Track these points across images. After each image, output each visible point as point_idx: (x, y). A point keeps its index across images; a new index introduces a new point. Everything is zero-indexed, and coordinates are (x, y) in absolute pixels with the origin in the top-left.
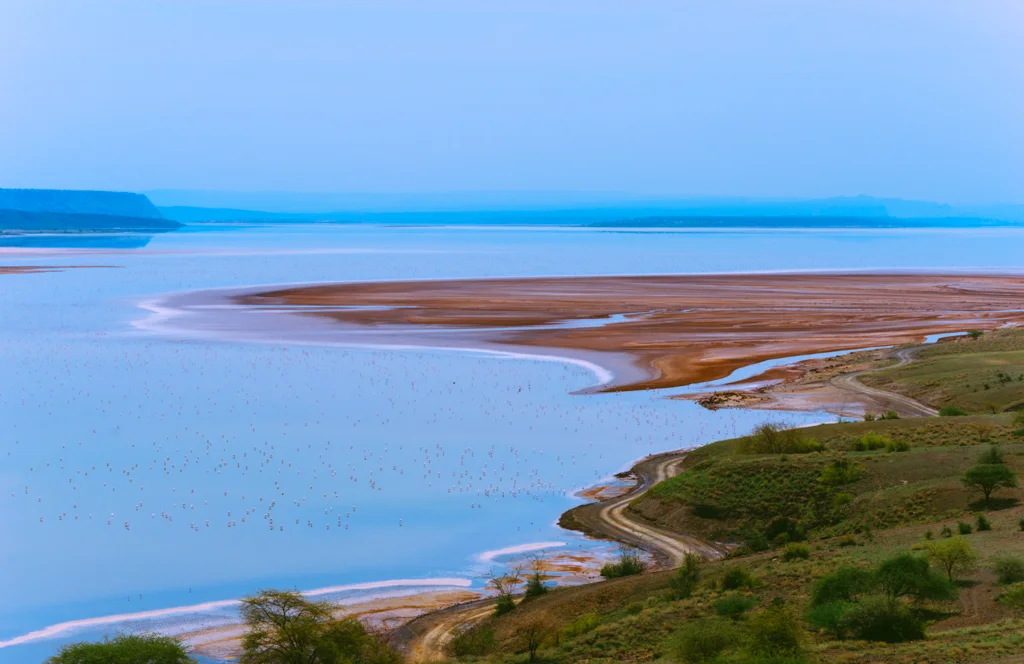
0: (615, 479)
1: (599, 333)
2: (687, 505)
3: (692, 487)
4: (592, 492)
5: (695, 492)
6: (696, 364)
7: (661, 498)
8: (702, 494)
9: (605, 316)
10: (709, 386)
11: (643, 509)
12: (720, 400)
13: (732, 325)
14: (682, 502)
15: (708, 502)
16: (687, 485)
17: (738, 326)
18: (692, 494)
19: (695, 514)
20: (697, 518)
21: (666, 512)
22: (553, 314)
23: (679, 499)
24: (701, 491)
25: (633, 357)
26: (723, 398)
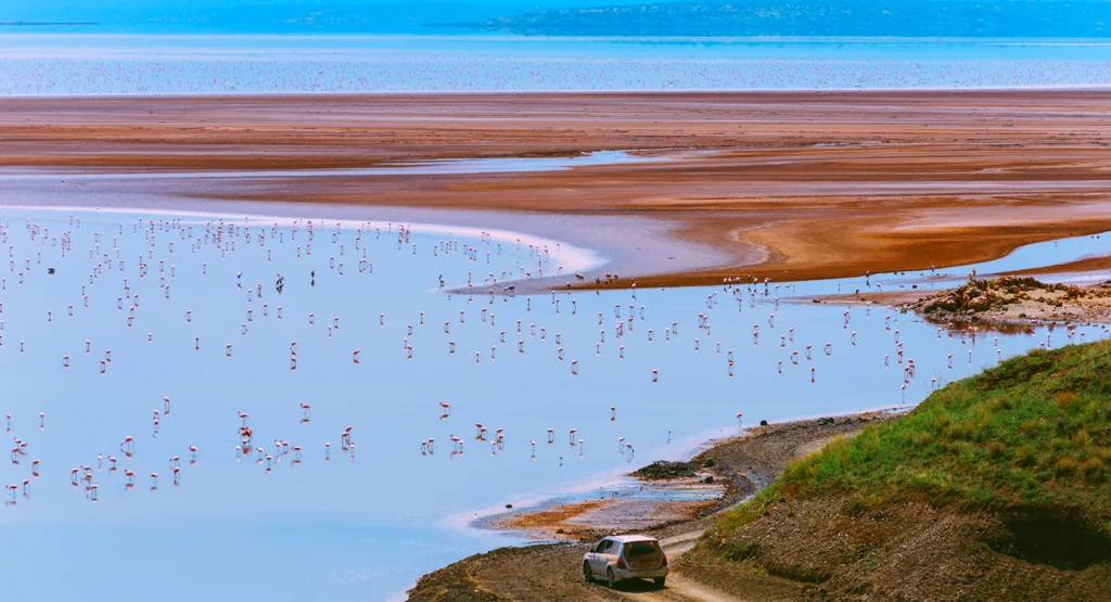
0: (635, 483)
1: (548, 181)
2: (962, 511)
3: (979, 441)
4: (545, 518)
5: (997, 455)
6: (885, 236)
7: (849, 491)
8: (1028, 462)
9: (574, 153)
10: (938, 278)
11: (770, 539)
12: (992, 299)
13: (980, 168)
14: (939, 500)
15: (1054, 493)
16: (956, 436)
17: (998, 171)
18: (983, 466)
19: (999, 546)
20: (1006, 563)
21: (870, 543)
22: (401, 149)
23: (925, 489)
24: (1019, 453)
25: (669, 224)
26: (1000, 293)
